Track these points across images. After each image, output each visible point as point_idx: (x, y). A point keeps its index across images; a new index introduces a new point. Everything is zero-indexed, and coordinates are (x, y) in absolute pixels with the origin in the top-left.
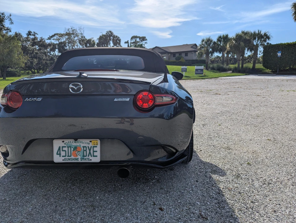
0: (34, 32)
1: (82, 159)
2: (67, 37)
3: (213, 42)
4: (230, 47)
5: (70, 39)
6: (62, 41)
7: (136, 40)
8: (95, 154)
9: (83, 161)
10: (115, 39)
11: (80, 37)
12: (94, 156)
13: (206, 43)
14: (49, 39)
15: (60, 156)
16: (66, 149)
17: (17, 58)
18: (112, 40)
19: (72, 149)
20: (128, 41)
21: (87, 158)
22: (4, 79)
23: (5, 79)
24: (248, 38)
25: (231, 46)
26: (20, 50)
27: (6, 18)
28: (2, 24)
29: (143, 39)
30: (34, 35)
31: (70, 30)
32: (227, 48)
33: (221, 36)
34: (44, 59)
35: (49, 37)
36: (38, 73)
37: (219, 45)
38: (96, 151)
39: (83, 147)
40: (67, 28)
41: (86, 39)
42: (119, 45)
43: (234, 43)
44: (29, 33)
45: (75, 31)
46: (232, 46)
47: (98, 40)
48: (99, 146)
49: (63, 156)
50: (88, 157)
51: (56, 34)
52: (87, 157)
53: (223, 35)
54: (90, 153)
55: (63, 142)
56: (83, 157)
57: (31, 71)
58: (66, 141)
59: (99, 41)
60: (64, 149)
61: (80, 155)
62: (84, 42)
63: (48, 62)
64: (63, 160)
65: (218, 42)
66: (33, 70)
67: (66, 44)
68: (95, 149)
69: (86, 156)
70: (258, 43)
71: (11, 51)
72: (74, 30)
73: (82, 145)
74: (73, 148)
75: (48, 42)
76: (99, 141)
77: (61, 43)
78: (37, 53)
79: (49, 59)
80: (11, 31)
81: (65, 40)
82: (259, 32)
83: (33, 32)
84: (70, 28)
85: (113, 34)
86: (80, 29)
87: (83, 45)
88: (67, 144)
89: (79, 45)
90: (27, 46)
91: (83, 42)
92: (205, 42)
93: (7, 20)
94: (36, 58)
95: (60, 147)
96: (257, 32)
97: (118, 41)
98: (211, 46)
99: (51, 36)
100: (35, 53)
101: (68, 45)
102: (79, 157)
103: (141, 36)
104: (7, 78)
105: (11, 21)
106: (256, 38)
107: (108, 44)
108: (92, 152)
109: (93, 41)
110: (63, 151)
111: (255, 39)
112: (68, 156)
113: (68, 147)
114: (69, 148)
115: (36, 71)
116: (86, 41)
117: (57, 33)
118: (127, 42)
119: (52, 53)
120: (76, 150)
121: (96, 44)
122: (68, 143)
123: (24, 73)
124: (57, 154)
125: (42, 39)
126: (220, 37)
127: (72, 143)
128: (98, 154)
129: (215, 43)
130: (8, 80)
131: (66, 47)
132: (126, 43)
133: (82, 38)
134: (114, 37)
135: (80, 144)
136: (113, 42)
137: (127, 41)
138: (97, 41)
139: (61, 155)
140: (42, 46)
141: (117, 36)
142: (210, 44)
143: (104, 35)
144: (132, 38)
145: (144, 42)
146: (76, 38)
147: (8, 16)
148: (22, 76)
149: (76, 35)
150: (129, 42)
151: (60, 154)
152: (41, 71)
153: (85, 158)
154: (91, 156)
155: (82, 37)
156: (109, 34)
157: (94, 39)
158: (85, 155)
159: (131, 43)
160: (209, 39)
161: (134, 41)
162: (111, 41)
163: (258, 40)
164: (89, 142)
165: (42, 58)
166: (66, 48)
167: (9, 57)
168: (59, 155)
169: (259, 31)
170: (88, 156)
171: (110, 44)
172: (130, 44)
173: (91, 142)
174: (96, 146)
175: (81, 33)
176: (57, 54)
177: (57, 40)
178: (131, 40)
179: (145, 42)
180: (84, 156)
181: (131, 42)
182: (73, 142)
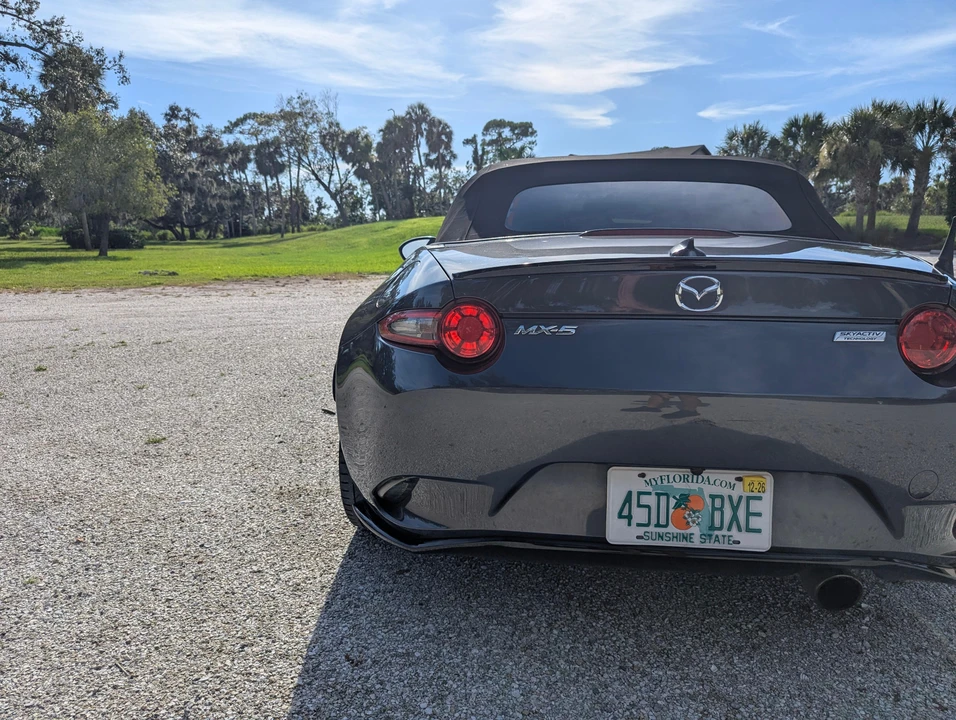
0: (187, 110)
1: (705, 537)
2: (282, 124)
3: (769, 139)
4: (833, 156)
5: (292, 132)
6: (271, 136)
7: (500, 134)
8: (755, 522)
9: (707, 545)
10: (435, 130)
11: (324, 124)
12: (749, 530)
13: (744, 142)
14: (229, 130)
15: (629, 524)
16: (651, 500)
17: (141, 189)
18: (425, 133)
19: (673, 502)
20: (475, 136)
21: (724, 536)
22: (103, 254)
23: (106, 254)
24: (895, 125)
25: (836, 151)
26: (151, 164)
27: (109, 66)
28: (97, 84)
29: (525, 130)
30: (188, 120)
31: (294, 101)
32: (821, 160)
33: (796, 120)
34: (216, 195)
35: (228, 124)
36: (193, 236)
37: (788, 150)
38: (759, 515)
39: (713, 497)
40: (286, 95)
41: (343, 132)
42: (446, 148)
43: (845, 142)
44: (173, 113)
45: (309, 105)
46: (838, 154)
47: (381, 133)
48: (768, 497)
49: (639, 525)
50: (729, 533)
51: (250, 114)
52: (724, 532)
53: (806, 117)
54: (735, 518)
55: (642, 475)
56: (711, 532)
57: (173, 232)
58: (653, 473)
59: (384, 139)
60: (645, 500)
61: (698, 524)
62: (337, 140)
63: (227, 203)
64: (638, 537)
65: (786, 138)
66: (179, 230)
67: (280, 148)
68: (755, 506)
69: (721, 528)
70: (931, 143)
71: (127, 168)
72: (307, 102)
73: (708, 490)
74: (674, 497)
75: (227, 140)
76: (768, 480)
77: (266, 144)
78: (193, 176)
79: (228, 195)
80: (116, 107)
81: (277, 133)
82: (938, 105)
83: (183, 109)
84: (296, 96)
85: (429, 116)
86: (326, 98)
87: (334, 149)
88: (654, 483)
89: (321, 149)
90: (171, 153)
91: (333, 141)
92: (742, 141)
93: (112, 71)
94: (191, 191)
95: (630, 493)
96: (929, 105)
97: (443, 137)
98: (761, 153)
99: (233, 121)
100: (187, 176)
101: (288, 151)
102: (695, 530)
103: (517, 121)
104: (110, 253)
105: (121, 75)
106: (924, 127)
107: (412, 148)
108: (741, 514)
109: (366, 137)
110: (639, 506)
111: (920, 128)
112: (658, 525)
113: (658, 495)
114: (663, 499)
115: (187, 232)
116: (343, 137)
117: (252, 112)
118: (472, 141)
119: (236, 176)
120: (686, 505)
121: (375, 145)
122: (659, 482)
123: (150, 238)
124: (620, 516)
125: (210, 130)
126: (794, 123)
127: (671, 480)
128: (764, 523)
129: (774, 142)
130: (114, 259)
131: (282, 155)
132: (467, 142)
133: (330, 127)
134: (433, 123)
135: (702, 485)
136: (427, 143)
137: (470, 138)
138: (377, 139)
139: (634, 521)
140: (209, 154)
141: (440, 122)
142: (759, 145)
143: (402, 119)
144: (487, 128)
145: (526, 140)
146: (312, 128)
147: (114, 58)
148: (148, 247)
149: (312, 118)
150: (479, 140)
151: (629, 517)
152: (201, 233)
153: (717, 536)
154: (740, 530)
155: (331, 125)
156: (416, 113)
157: (366, 131)
158: (717, 523)
159: (484, 143)
160: (757, 130)
161: (495, 138)
162: (422, 136)
163: (932, 132)
164: (733, 482)
165: (210, 191)
166: (279, 160)
167: (119, 185)
168: (626, 521)
169: (936, 103)
170: (729, 529)
171: (418, 146)
172: (479, 148)
173: (739, 479)
174: (759, 495)
175: (329, 113)
176: (250, 179)
177: (252, 134)
178: (483, 134)
179: (529, 139)
180: (712, 527)
181: (484, 140)
182: (677, 479)
